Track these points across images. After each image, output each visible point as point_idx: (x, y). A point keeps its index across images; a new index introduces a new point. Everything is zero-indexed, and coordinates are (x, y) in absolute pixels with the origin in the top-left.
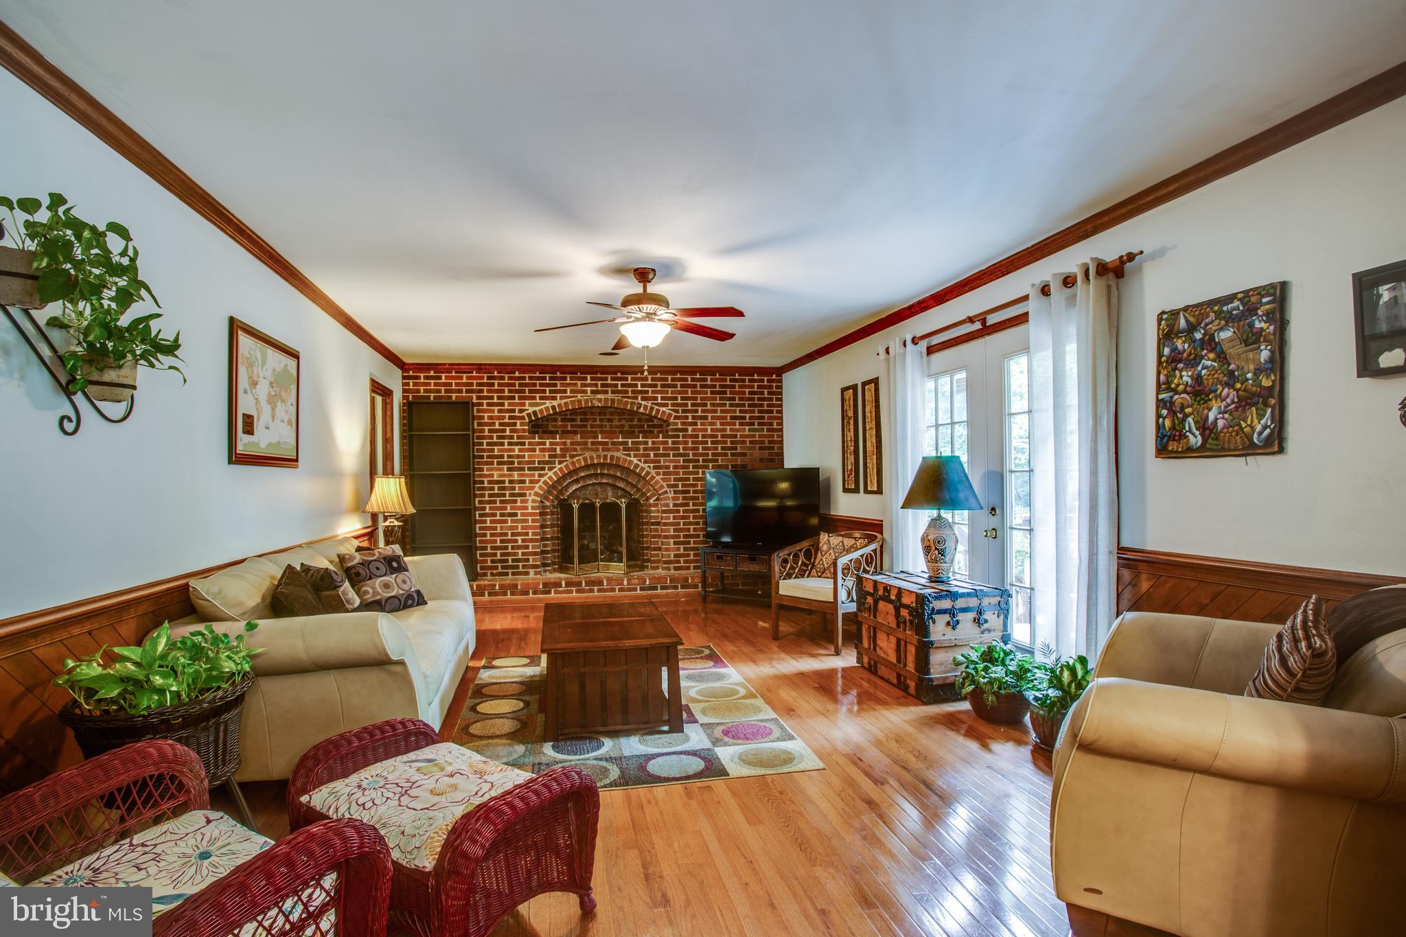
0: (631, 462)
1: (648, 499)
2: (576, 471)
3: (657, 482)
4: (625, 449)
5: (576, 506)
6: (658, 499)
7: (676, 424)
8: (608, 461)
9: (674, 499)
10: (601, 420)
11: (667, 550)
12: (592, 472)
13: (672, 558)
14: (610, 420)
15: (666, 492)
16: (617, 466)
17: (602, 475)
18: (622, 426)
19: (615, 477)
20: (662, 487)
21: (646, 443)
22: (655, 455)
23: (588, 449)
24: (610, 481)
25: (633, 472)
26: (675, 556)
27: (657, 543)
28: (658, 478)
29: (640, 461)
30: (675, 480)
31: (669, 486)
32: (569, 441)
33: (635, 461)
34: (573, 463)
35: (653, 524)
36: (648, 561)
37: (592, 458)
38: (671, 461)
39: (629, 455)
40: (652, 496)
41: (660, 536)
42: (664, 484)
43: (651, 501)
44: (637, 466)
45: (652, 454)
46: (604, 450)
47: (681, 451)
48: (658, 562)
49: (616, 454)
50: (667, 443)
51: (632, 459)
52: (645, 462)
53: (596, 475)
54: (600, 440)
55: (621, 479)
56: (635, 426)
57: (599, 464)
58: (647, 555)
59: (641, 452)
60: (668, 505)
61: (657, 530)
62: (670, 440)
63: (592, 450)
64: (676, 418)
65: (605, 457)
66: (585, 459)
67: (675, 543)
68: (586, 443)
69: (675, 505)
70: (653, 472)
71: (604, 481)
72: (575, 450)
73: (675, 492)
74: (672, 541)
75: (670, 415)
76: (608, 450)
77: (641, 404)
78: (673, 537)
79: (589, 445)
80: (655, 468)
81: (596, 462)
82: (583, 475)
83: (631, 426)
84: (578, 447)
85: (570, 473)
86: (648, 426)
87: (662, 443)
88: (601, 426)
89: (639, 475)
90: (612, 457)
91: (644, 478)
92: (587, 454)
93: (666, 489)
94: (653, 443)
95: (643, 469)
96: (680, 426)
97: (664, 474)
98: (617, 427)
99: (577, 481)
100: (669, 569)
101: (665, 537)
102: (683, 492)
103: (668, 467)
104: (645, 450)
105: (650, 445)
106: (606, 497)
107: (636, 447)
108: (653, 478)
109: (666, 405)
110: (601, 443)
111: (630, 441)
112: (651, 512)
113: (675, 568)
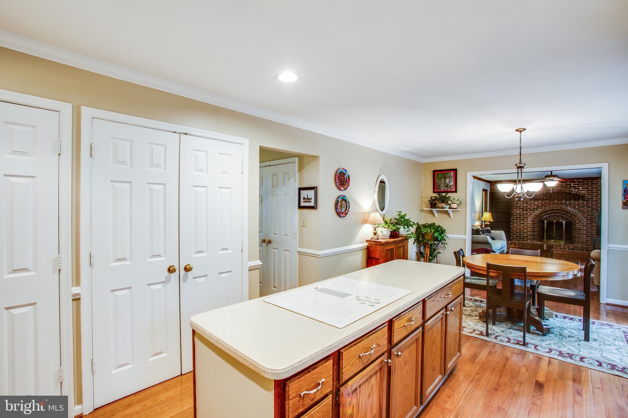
0: (568, 209)
1: (575, 221)
2: (546, 211)
3: (579, 216)
4: (565, 205)
5: (545, 222)
6: (580, 221)
7: (588, 197)
8: (559, 208)
9: (586, 221)
10: (558, 195)
11: (583, 238)
12: (553, 212)
13: (585, 241)
14: (561, 195)
15: (583, 219)
16: (562, 210)
17: (557, 213)
18: (566, 197)
19: (562, 213)
20: (581, 217)
21: (575, 203)
22: (578, 207)
23: (551, 205)
24: (560, 215)
25: (569, 212)
26: (586, 240)
27: (579, 236)
28: (579, 214)
29: (572, 209)
30: (587, 215)
31: (584, 217)
32: (544, 202)
33: (570, 209)
34: (545, 209)
35: (577, 229)
36: (575, 241)
37: (552, 208)
38: (585, 209)
39: (568, 207)
40: (577, 220)
41: (580, 234)
42: (582, 216)
43: (577, 222)
44: (570, 210)
45: (577, 207)
46: (557, 205)
47: (590, 206)
48: (579, 242)
49: (563, 206)
50: (584, 203)
51: (568, 208)
52: (574, 209)
53: (554, 213)
54: (556, 202)
55: (564, 214)
56: (572, 197)
58: (575, 239)
59: (573, 206)
60: (583, 223)
61: (579, 231)
62: (585, 202)
63: (552, 205)
64: (588, 195)
65: (558, 207)
66: (550, 208)
67: (586, 236)
68: (550, 203)
69: (586, 224)
70: (577, 213)
71: (558, 215)
72: (546, 205)
73: (587, 219)
74: (585, 236)
75: (585, 194)
76: (559, 205)
77: (573, 191)
78: (585, 234)
79: (552, 204)
80: (578, 211)
81: (554, 209)
82: (549, 212)
83: (569, 197)
84: (547, 204)
85: (544, 212)
86: (577, 197)
87: (581, 203)
88: (557, 197)
89: (571, 213)
90: (560, 207)
91: (573, 214)
92: (551, 206)
93: (583, 218)
94: (578, 203)
95: (573, 211)
96: (590, 197)
97: (582, 213)
98: (564, 197)
99: (547, 214)
100: (583, 245)
101: (582, 234)
102: (590, 219)
103: (584, 211)
104: (574, 205)
105: (576, 203)
106: (559, 220)
107: (570, 204)
108: (577, 214)
109: (584, 190)
110: (556, 203)
111: (568, 202)
112: (576, 225)
113: (586, 245)
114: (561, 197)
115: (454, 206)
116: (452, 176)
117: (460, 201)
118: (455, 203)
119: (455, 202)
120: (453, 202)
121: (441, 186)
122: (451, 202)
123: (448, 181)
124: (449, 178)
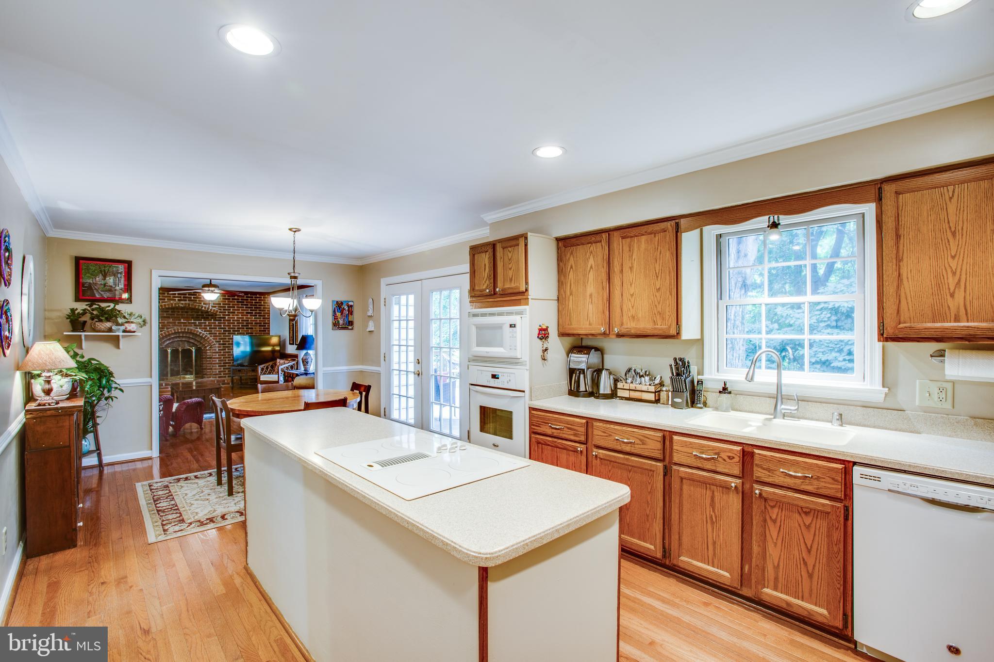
0: (198, 331)
1: (206, 347)
2: (169, 335)
3: (210, 340)
4: (195, 326)
5: (169, 351)
6: (211, 347)
7: (220, 315)
8: (186, 331)
9: (218, 347)
10: (182, 312)
11: (215, 369)
12: (178, 335)
13: (217, 372)
14: (187, 312)
15: (215, 344)
16: (191, 333)
17: (183, 337)
18: (193, 315)
19: (189, 337)
20: (213, 342)
21: (205, 323)
22: (210, 328)
23: (176, 325)
24: (187, 339)
25: (199, 335)
26: (219, 372)
27: (210, 366)
28: (211, 338)
29: (202, 331)
30: (219, 339)
31: (216, 342)
32: (166, 322)
33: (200, 331)
34: (168, 332)
35: (208, 358)
36: (205, 374)
37: (178, 329)
38: (217, 331)
39: (197, 328)
40: (208, 346)
41: (211, 364)
42: (214, 341)
43: (207, 348)
44: (200, 333)
45: (208, 328)
46: (184, 326)
47: (222, 327)
48: (211, 374)
49: (192, 328)
50: (215, 323)
51: (198, 330)
52: (205, 331)
53: (179, 337)
54: (182, 321)
55: (192, 338)
56: (200, 315)
57: (181, 332)
58: (205, 372)
59: (203, 327)
60: (216, 350)
61: (210, 361)
62: (217, 322)
63: (178, 326)
64: (220, 312)
65: (185, 329)
66: (174, 330)
67: (219, 366)
68: (175, 323)
69: (219, 350)
70: (209, 336)
71: (184, 339)
72: (170, 326)
73: (219, 344)
74: (217, 365)
75: (217, 311)
76: (186, 326)
77: (203, 306)
78: (218, 363)
79: (177, 324)
80: (209, 334)
81: (180, 331)
82: (173, 336)
83: (197, 315)
84: (171, 325)
85: (166, 336)
86: (206, 315)
87: (213, 323)
88: (182, 315)
89: (202, 337)
90: (188, 329)
91: (204, 338)
92: (175, 328)
93: (215, 343)
94: (209, 323)
95: (203, 334)
96: (222, 316)
97: (214, 336)
98: (190, 315)
99: (169, 339)
100: (216, 377)
101: (214, 364)
102: (223, 344)
103: (216, 333)
104: (205, 326)
105: (207, 324)
106: (185, 347)
107: (200, 324)
108: (208, 338)
109: (216, 307)
110: (183, 323)
111: (197, 322)
112: (207, 353)
113: (219, 377)
114: (187, 315)
115: (133, 328)
116: (121, 273)
117: (143, 318)
118: (132, 322)
119: (132, 320)
120: (127, 320)
121: (96, 289)
122: (124, 320)
123: (111, 280)
124: (115, 275)
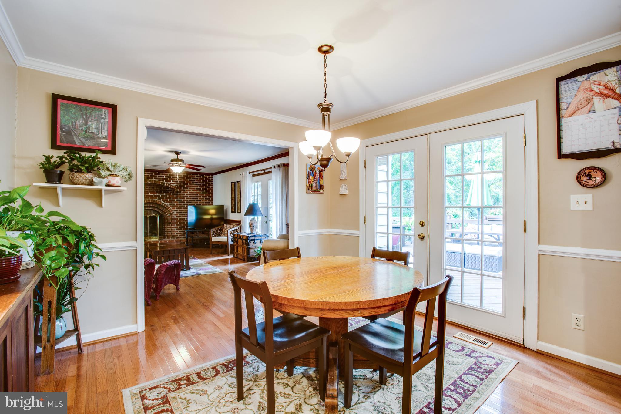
0: (161, 202)
1: (167, 215)
3: (170, 209)
4: (159, 198)
6: (170, 215)
7: (177, 190)
9: (176, 215)
10: (150, 188)
11: (174, 232)
12: (146, 205)
13: (175, 234)
14: (153, 188)
15: (173, 212)
16: (156, 204)
17: (150, 206)
18: (157, 190)
19: (155, 207)
20: (172, 211)
21: (167, 196)
22: (170, 200)
24: (153, 209)
25: (162, 206)
26: (176, 234)
27: (170, 229)
28: (170, 208)
29: (164, 202)
30: (177, 208)
31: (174, 210)
33: (163, 202)
35: (168, 223)
36: (166, 236)
37: (147, 201)
38: (175, 202)
39: (160, 200)
40: (168, 214)
41: (171, 227)
42: (173, 210)
43: (168, 215)
44: (163, 204)
45: (168, 200)
46: (151, 198)
47: (179, 199)
48: (170, 236)
49: (156, 200)
52: (166, 202)
53: (148, 206)
54: (150, 194)
55: (157, 208)
56: (162, 190)
57: (149, 203)
58: (166, 234)
60: (174, 217)
61: (170, 225)
62: (175, 195)
63: (147, 198)
64: (177, 188)
65: (152, 200)
67: (176, 229)
69: (176, 217)
70: (169, 206)
71: (150, 208)
73: (176, 213)
74: (175, 229)
75: (175, 187)
76: (153, 198)
77: (164, 183)
78: (175, 227)
80: (169, 204)
83: (160, 190)
86: (167, 190)
87: (172, 196)
88: (149, 190)
89: (164, 207)
90: (154, 201)
91: (165, 208)
94: (169, 196)
95: (165, 205)
96: (178, 191)
97: (173, 206)
98: (155, 190)
100: (174, 238)
101: (173, 227)
102: (179, 212)
103: (174, 204)
104: (166, 198)
105: (168, 197)
106: (151, 214)
107: (163, 197)
108: (169, 208)
109: (174, 184)
110: (150, 196)
111: (161, 195)
112: (168, 219)
113: (176, 238)
114: (153, 190)
